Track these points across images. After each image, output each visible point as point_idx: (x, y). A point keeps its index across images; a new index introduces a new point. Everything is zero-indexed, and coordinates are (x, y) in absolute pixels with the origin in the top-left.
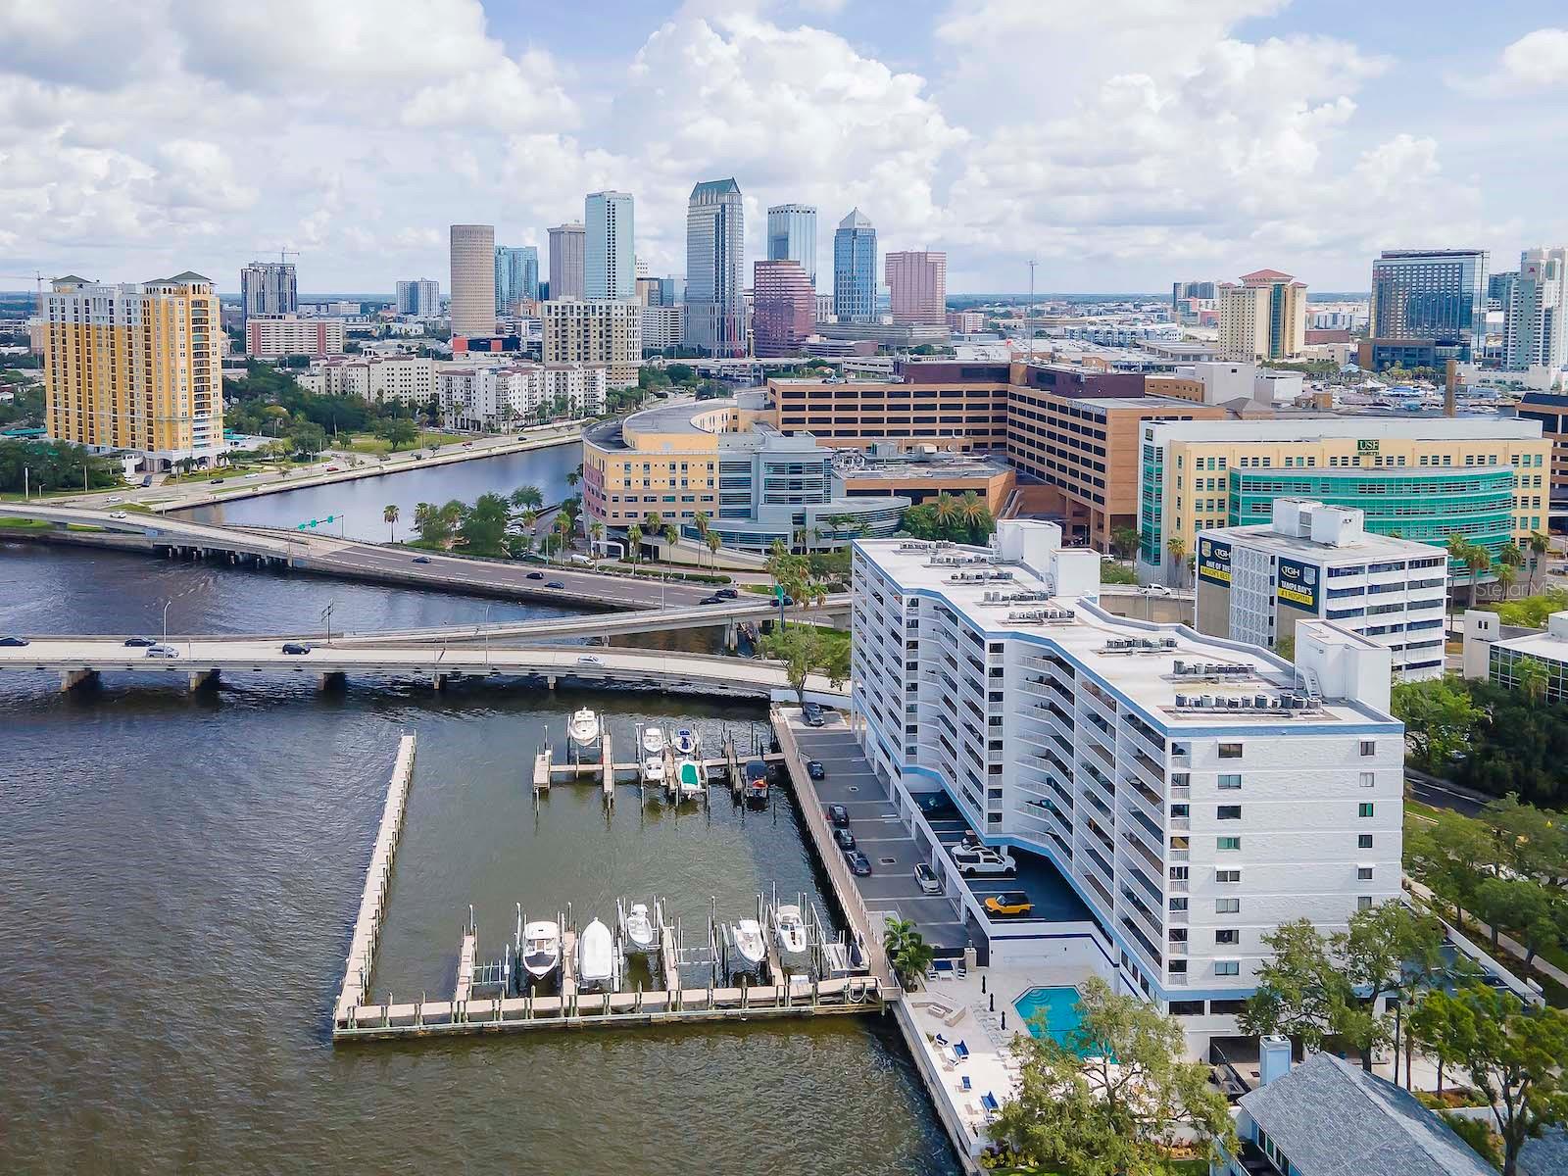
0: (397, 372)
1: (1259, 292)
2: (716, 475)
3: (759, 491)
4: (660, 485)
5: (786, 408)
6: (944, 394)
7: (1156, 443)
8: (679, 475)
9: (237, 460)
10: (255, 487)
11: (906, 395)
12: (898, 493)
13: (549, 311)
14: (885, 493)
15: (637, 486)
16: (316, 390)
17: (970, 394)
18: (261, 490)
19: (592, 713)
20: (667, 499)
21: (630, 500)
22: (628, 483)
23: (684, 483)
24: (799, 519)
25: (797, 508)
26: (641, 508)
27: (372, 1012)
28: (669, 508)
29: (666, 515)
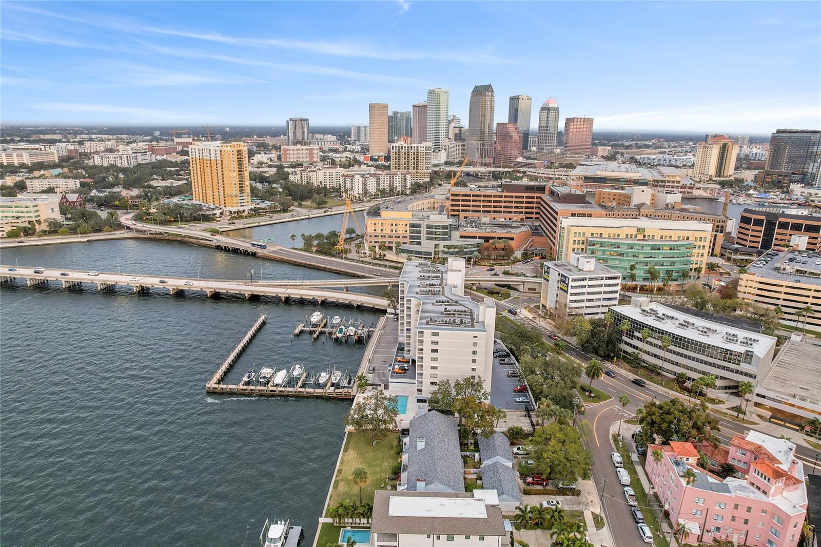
0: (328, 174)
1: (714, 146)
2: (408, 228)
3: (423, 235)
4: (387, 231)
5: (453, 200)
7: (562, 226)
8: (394, 228)
9: (256, 212)
13: (393, 148)
15: (379, 231)
16: (296, 181)
17: (527, 197)
18: (261, 224)
20: (390, 237)
21: (376, 236)
22: (375, 230)
23: (396, 231)
24: (436, 246)
25: (437, 242)
26: (380, 239)
27: (217, 386)
28: (390, 240)
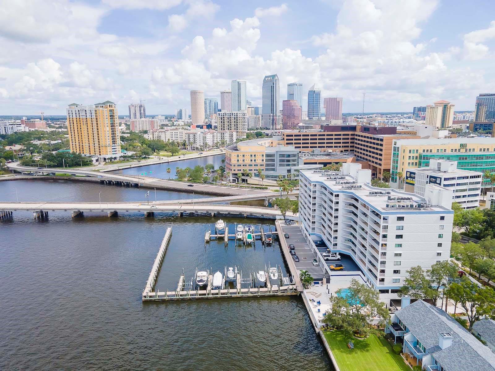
0: (174, 133)
1: (439, 107)
2: (264, 158)
3: (277, 162)
4: (248, 162)
5: (287, 140)
6: (336, 135)
7: (397, 146)
8: (253, 158)
9: (125, 158)
10: (130, 166)
11: (324, 135)
12: (319, 163)
13: (219, 115)
14: (316, 163)
15: (241, 162)
16: (150, 139)
17: (344, 135)
18: (132, 166)
19: (223, 221)
20: (250, 165)
21: (239, 165)
22: (238, 161)
23: (255, 160)
24: (289, 171)
25: (289, 168)
26: (242, 168)
27: (153, 294)
28: (251, 168)
29: (250, 170)
